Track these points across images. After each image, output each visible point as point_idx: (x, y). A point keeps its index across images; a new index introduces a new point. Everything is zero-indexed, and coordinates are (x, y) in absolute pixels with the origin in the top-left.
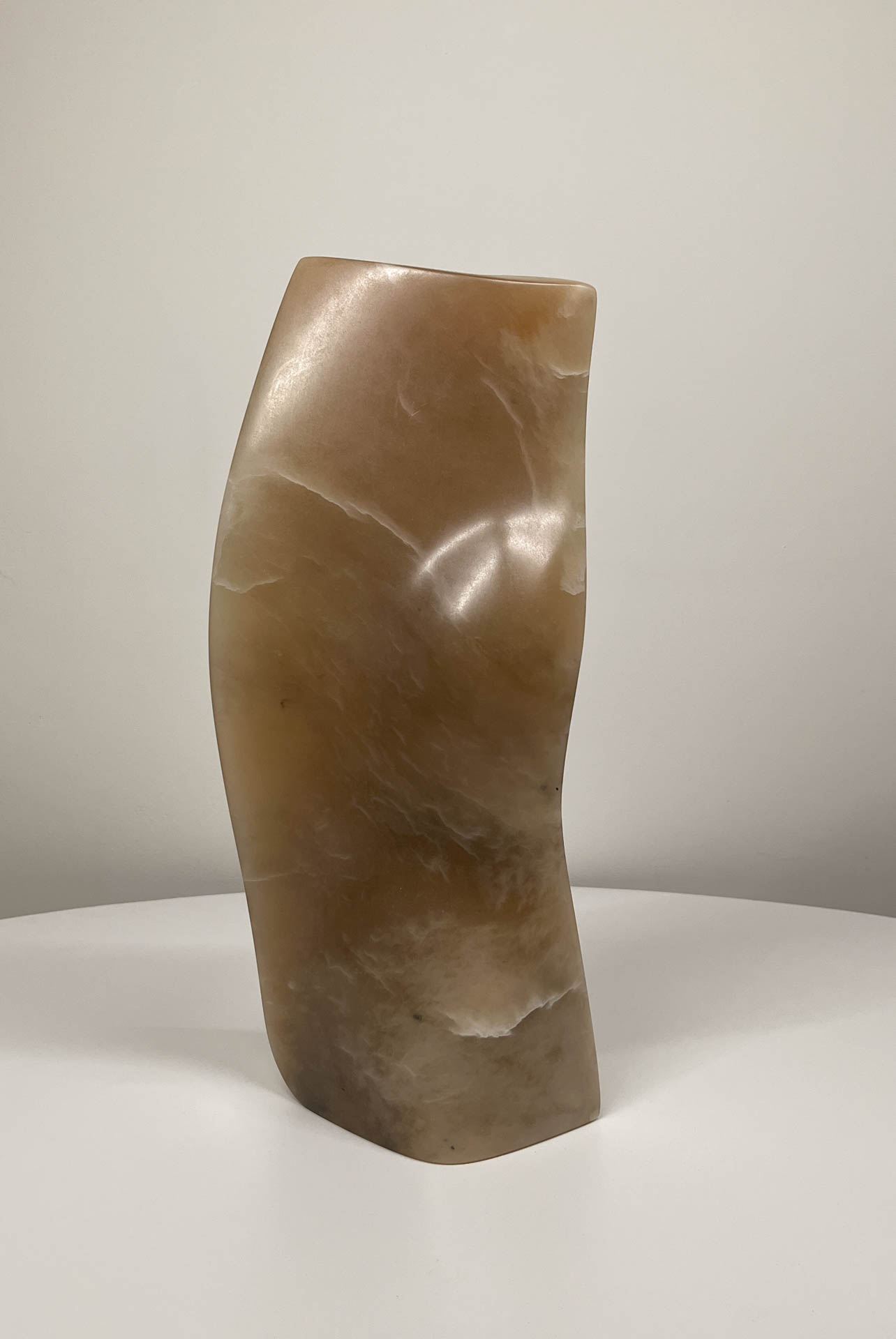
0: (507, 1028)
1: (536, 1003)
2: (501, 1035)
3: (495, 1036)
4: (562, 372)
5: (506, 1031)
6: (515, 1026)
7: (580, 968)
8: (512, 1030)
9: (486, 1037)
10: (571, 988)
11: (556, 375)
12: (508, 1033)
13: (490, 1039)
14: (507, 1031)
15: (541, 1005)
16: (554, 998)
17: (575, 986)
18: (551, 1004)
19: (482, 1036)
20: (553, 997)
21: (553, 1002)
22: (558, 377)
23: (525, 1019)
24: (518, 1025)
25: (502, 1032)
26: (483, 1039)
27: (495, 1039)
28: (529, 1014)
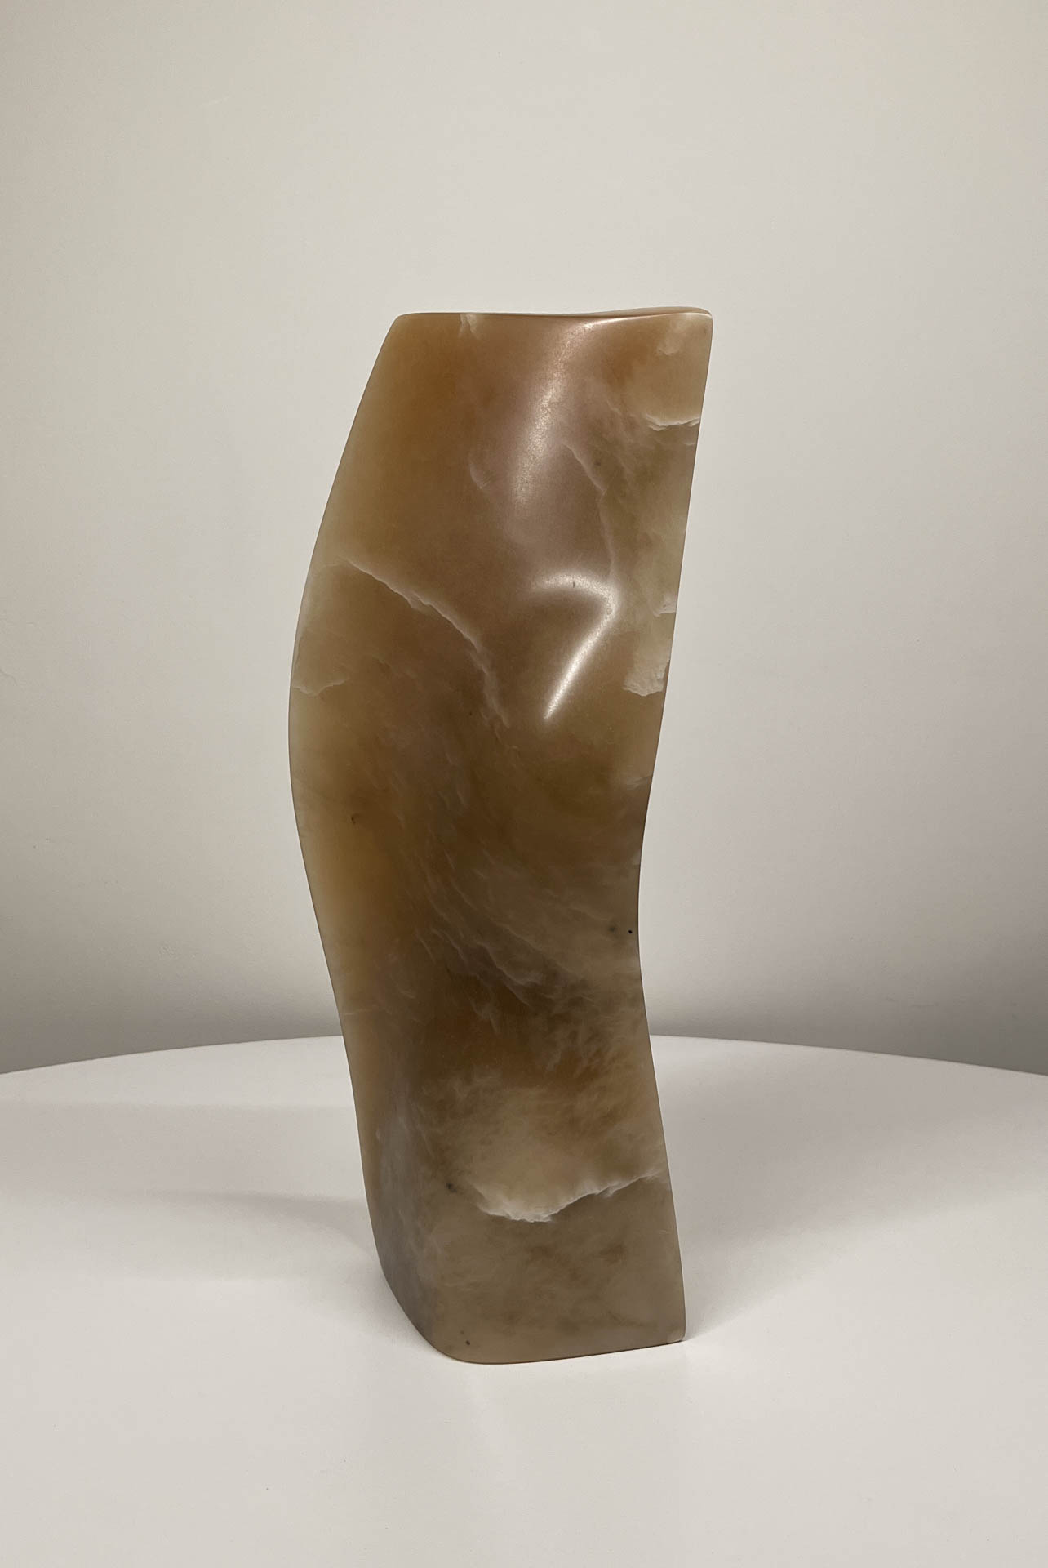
0: (545, 1214)
1: (590, 1188)
2: (537, 1220)
3: (529, 1220)
4: (660, 422)
5: (544, 1216)
6: (557, 1212)
7: (661, 1152)
8: (552, 1216)
9: (518, 1219)
10: (643, 1176)
11: (652, 427)
12: (547, 1218)
13: (522, 1223)
14: (546, 1216)
15: (597, 1191)
16: (616, 1185)
17: (650, 1174)
18: (611, 1192)
19: (513, 1218)
20: (615, 1183)
21: (616, 1189)
22: (655, 429)
23: (571, 1204)
24: (561, 1211)
25: (539, 1217)
26: (514, 1221)
27: (532, 1223)
28: (578, 1201)
